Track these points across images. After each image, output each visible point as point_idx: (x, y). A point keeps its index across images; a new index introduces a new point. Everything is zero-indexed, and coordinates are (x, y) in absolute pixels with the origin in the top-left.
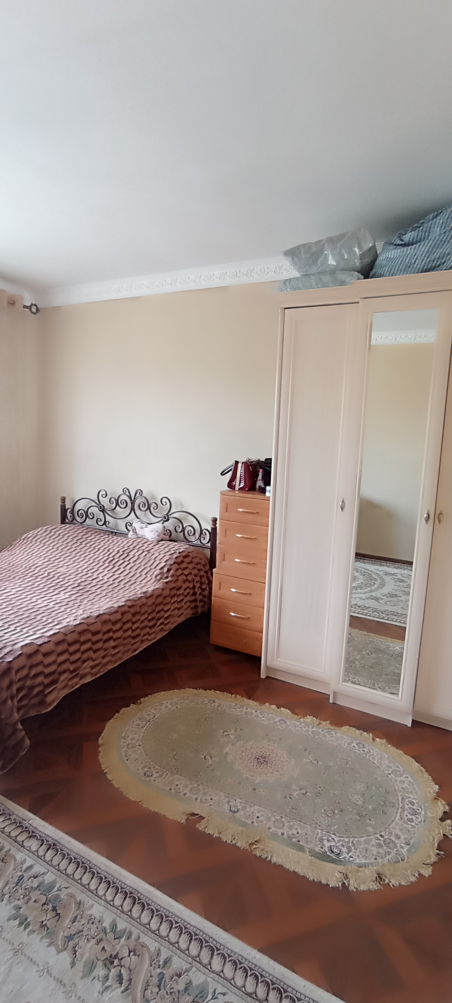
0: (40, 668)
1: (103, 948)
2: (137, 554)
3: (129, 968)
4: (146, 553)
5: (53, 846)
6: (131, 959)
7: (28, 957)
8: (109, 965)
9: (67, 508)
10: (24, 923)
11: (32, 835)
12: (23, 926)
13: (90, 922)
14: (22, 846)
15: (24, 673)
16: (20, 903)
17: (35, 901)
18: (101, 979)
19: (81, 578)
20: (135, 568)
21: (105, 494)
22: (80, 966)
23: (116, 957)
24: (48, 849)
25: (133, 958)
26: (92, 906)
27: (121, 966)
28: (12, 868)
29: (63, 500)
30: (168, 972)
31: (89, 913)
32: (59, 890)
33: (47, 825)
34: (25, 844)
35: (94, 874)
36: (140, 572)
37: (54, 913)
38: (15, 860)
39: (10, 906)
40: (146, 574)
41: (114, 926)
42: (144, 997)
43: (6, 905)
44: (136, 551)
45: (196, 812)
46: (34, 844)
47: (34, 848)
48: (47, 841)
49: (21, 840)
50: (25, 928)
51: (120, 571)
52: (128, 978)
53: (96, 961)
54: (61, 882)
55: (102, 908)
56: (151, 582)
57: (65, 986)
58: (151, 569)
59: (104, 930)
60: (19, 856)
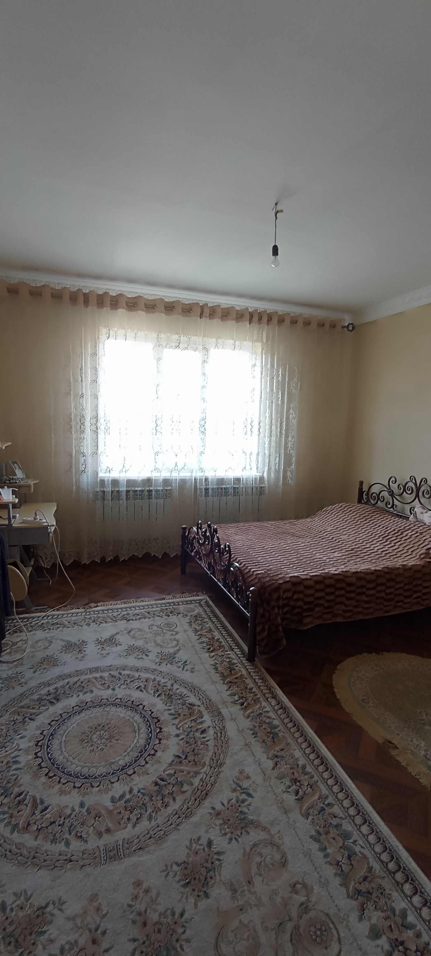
0: (301, 596)
1: (293, 773)
2: (410, 534)
3: (304, 792)
4: (418, 534)
5: (284, 709)
6: (307, 788)
7: (251, 751)
8: (293, 783)
9: (363, 490)
10: (255, 734)
11: (274, 697)
12: (254, 736)
13: (291, 756)
14: (267, 699)
15: (289, 594)
16: (257, 725)
17: (264, 729)
18: (286, 785)
19: (356, 545)
20: (405, 545)
21: (394, 480)
22: (276, 772)
23: (299, 781)
24: (281, 709)
25: (309, 789)
26: (295, 750)
27: (300, 788)
28: (258, 707)
29: (361, 483)
30: (328, 810)
31: (292, 752)
32: (279, 731)
33: (284, 696)
34: (269, 699)
35: (303, 735)
36: (407, 549)
37: (272, 740)
38: (261, 704)
39: (250, 723)
40: (412, 552)
41: (304, 767)
42: (308, 810)
43: (249, 721)
44: (410, 531)
45: (393, 742)
46: (274, 702)
47: (273, 704)
48: (282, 704)
49: (268, 696)
50: (254, 737)
51: (390, 546)
52: (302, 795)
53: (286, 775)
54: (281, 727)
55: (300, 754)
56: (415, 559)
57: (265, 775)
58: (418, 548)
59: (298, 765)
60: (264, 704)
